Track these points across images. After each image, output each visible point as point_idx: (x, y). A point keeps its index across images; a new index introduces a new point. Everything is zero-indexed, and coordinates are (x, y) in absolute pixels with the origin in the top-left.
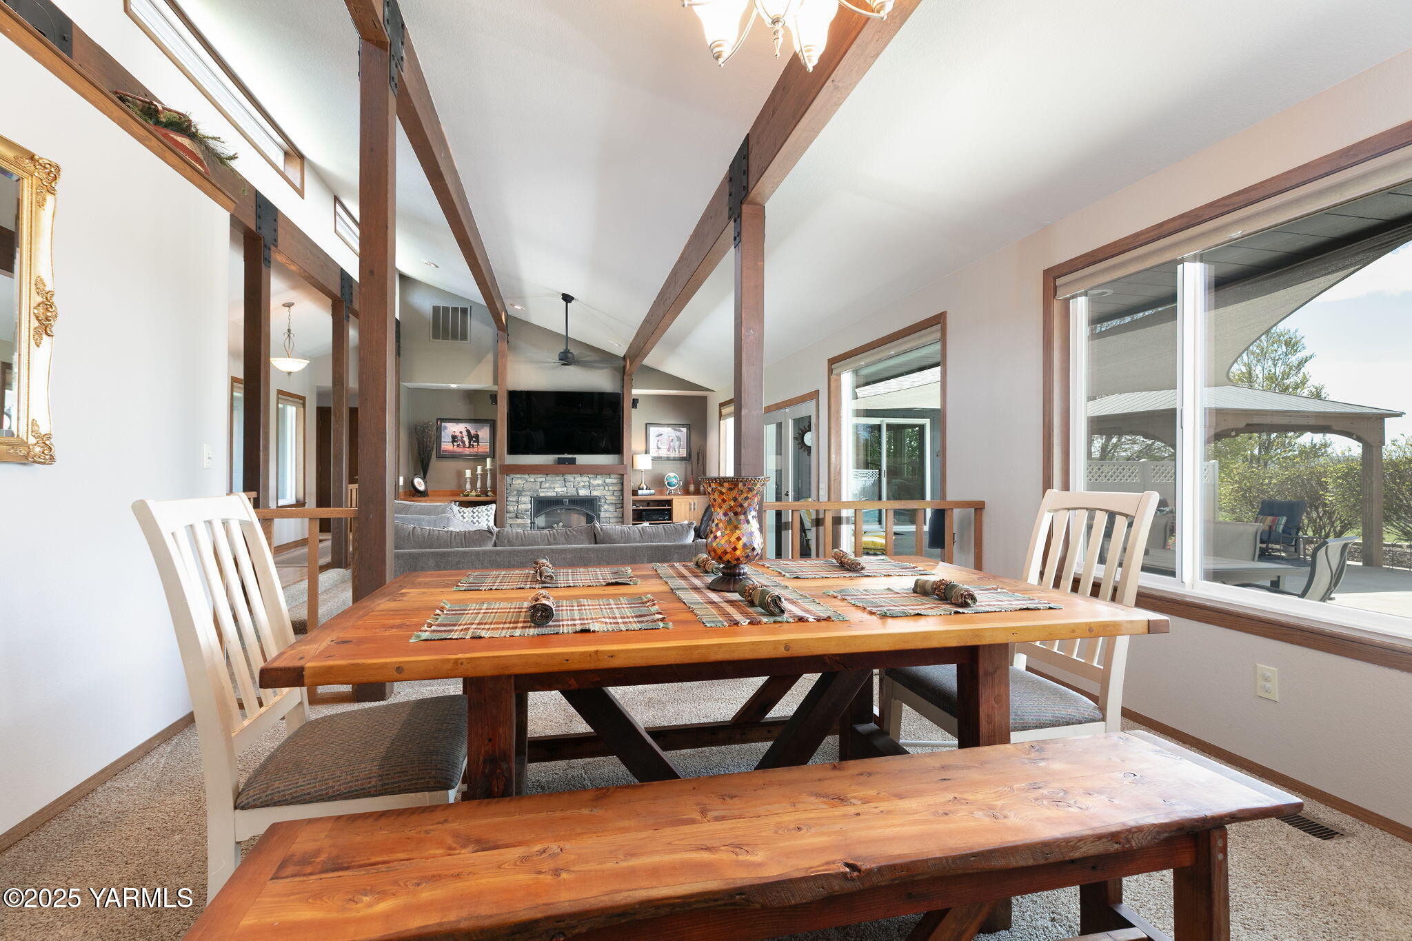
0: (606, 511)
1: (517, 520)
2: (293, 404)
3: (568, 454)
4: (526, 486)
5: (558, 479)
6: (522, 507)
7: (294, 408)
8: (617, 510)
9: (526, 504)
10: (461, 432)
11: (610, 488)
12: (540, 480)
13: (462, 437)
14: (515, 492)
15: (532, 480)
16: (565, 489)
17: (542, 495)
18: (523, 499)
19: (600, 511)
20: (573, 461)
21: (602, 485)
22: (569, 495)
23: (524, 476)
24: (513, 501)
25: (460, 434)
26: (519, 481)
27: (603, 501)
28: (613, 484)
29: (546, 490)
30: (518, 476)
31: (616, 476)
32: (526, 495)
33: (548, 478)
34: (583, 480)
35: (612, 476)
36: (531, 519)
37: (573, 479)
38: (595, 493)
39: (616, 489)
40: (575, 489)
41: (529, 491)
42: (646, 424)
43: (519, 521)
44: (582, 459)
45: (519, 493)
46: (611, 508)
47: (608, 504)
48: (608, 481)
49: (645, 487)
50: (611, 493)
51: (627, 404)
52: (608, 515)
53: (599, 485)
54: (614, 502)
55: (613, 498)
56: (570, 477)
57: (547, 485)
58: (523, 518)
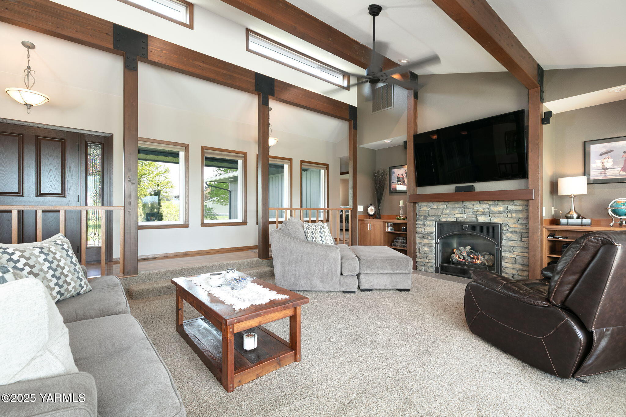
0: (508, 239)
1: (424, 240)
2: (323, 168)
3: (467, 182)
4: (430, 212)
5: (457, 206)
6: (428, 229)
7: (324, 171)
8: (523, 239)
9: (431, 227)
10: (402, 175)
11: (514, 215)
12: (442, 207)
13: (403, 178)
14: (422, 217)
15: (435, 207)
16: (464, 216)
17: (443, 220)
18: (428, 223)
19: (501, 239)
20: (472, 188)
21: (504, 212)
22: (468, 221)
23: (428, 204)
24: (420, 224)
25: (402, 176)
26: (425, 208)
27: (504, 228)
28: (517, 211)
29: (447, 216)
30: (425, 204)
31: (522, 202)
32: (431, 220)
33: (449, 205)
34: (484, 206)
35: (516, 202)
36: (435, 241)
37: (471, 206)
38: (496, 220)
39: (521, 216)
40: (474, 216)
41: (433, 216)
42: (585, 143)
43: (425, 241)
44: (481, 187)
45: (426, 218)
46: (515, 237)
47: (511, 233)
48: (511, 207)
49: (575, 216)
50: (515, 220)
51: (532, 122)
52: (510, 243)
53: (500, 212)
54: (518, 230)
55: (518, 226)
56: (469, 204)
57: (448, 212)
58: (428, 239)
